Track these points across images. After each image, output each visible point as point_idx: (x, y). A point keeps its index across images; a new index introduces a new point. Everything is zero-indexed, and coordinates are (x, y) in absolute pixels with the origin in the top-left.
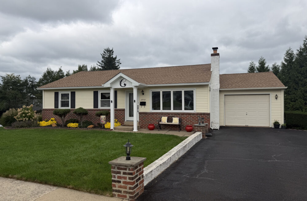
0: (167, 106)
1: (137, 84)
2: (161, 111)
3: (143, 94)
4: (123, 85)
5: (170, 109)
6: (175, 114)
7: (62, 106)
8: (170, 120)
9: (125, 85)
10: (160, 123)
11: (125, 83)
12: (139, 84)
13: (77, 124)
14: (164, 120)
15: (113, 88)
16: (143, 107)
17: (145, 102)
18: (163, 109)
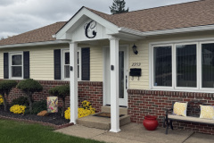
0: (187, 77)
1: (116, 29)
2: (174, 88)
3: (136, 53)
4: (90, 34)
5: (195, 86)
6: (205, 98)
7: (14, 75)
8: (193, 110)
9: (94, 33)
10: (170, 116)
11: (95, 29)
12: (120, 29)
13: (23, 107)
14: (180, 110)
15: (74, 41)
16: (136, 78)
17: (140, 70)
18: (178, 85)
